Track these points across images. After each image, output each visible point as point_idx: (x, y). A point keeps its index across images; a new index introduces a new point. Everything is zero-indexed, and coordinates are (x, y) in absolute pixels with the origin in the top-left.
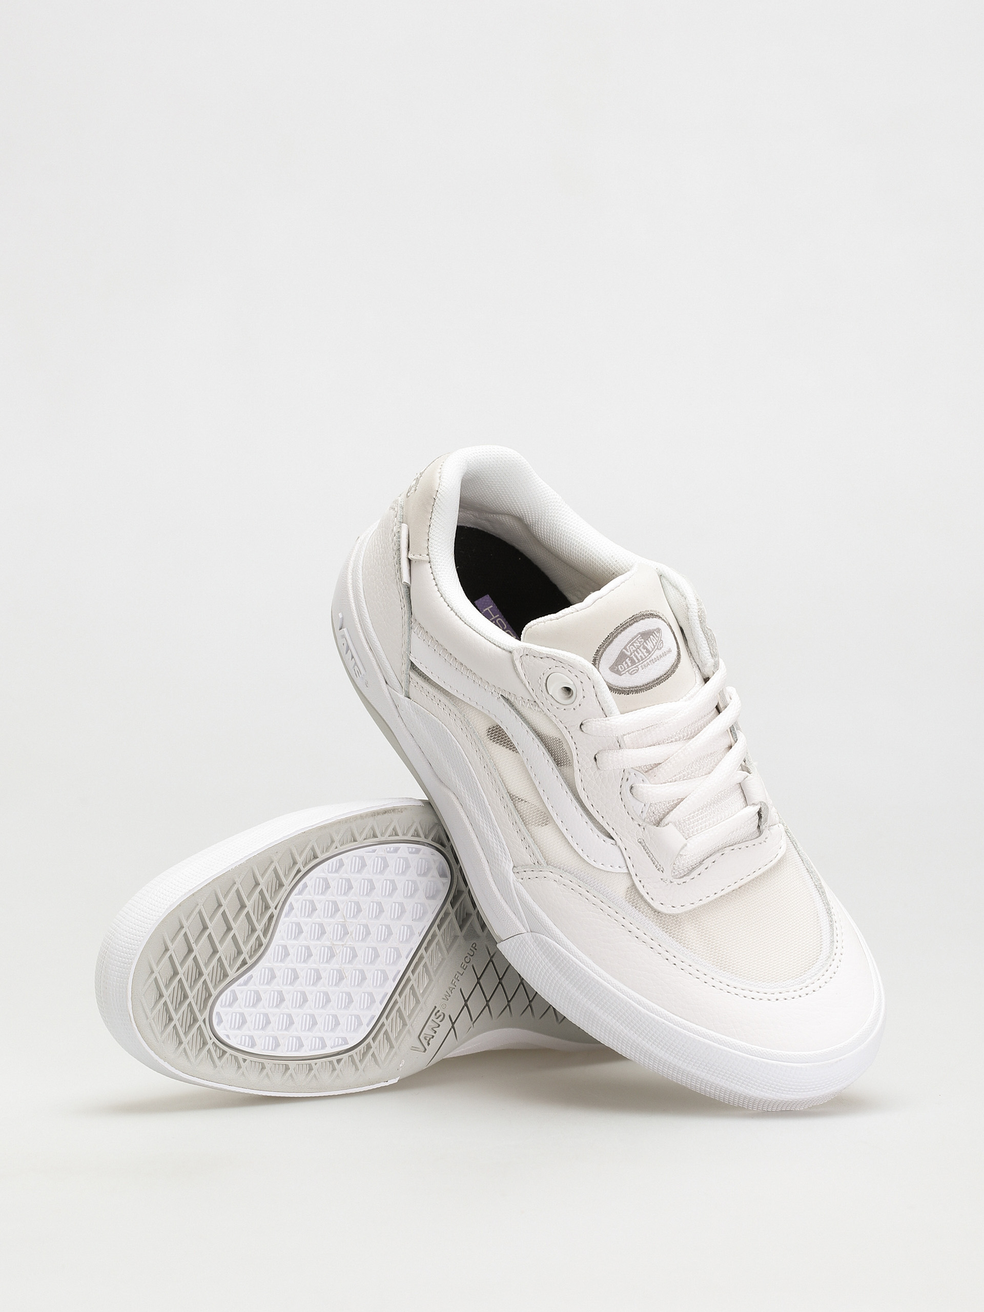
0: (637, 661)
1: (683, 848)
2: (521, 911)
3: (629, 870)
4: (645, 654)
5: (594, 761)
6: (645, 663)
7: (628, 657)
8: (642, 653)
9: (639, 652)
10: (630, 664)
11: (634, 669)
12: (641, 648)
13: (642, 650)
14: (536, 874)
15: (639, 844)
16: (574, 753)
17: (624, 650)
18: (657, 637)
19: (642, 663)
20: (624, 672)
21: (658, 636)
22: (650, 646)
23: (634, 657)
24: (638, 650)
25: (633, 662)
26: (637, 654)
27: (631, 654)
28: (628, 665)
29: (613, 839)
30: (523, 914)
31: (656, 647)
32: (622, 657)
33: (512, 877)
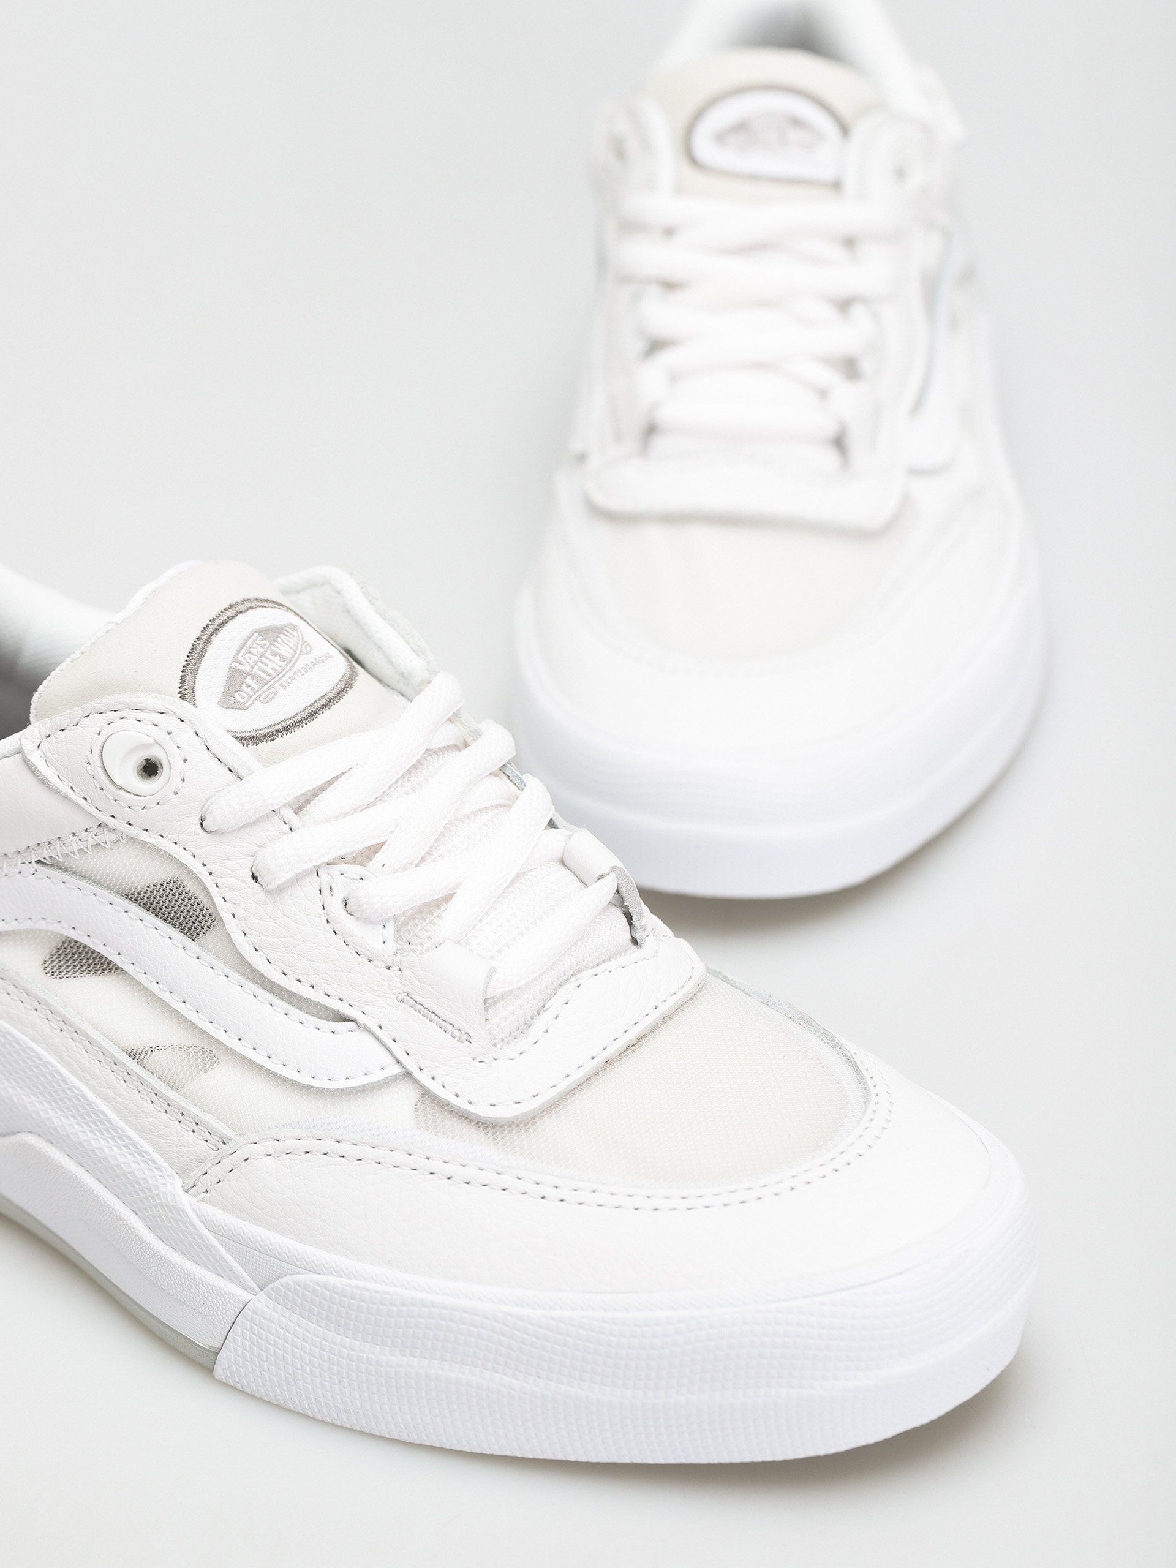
0: (268, 678)
1: (490, 977)
2: (228, 1257)
3: (403, 1067)
4: (280, 663)
5: (253, 882)
6: (286, 677)
7: (248, 674)
8: (273, 664)
9: (267, 661)
10: (256, 687)
11: (268, 692)
12: (268, 654)
13: (272, 658)
14: (227, 1163)
15: (401, 1004)
16: (209, 882)
17: (234, 664)
18: (294, 636)
19: (280, 680)
20: (249, 703)
21: (296, 635)
22: (285, 650)
23: (259, 672)
24: (263, 659)
25: (262, 682)
26: (263, 666)
27: (253, 668)
28: (253, 689)
29: (349, 1020)
30: (234, 1263)
31: (298, 652)
32: (235, 678)
33: (186, 1202)
